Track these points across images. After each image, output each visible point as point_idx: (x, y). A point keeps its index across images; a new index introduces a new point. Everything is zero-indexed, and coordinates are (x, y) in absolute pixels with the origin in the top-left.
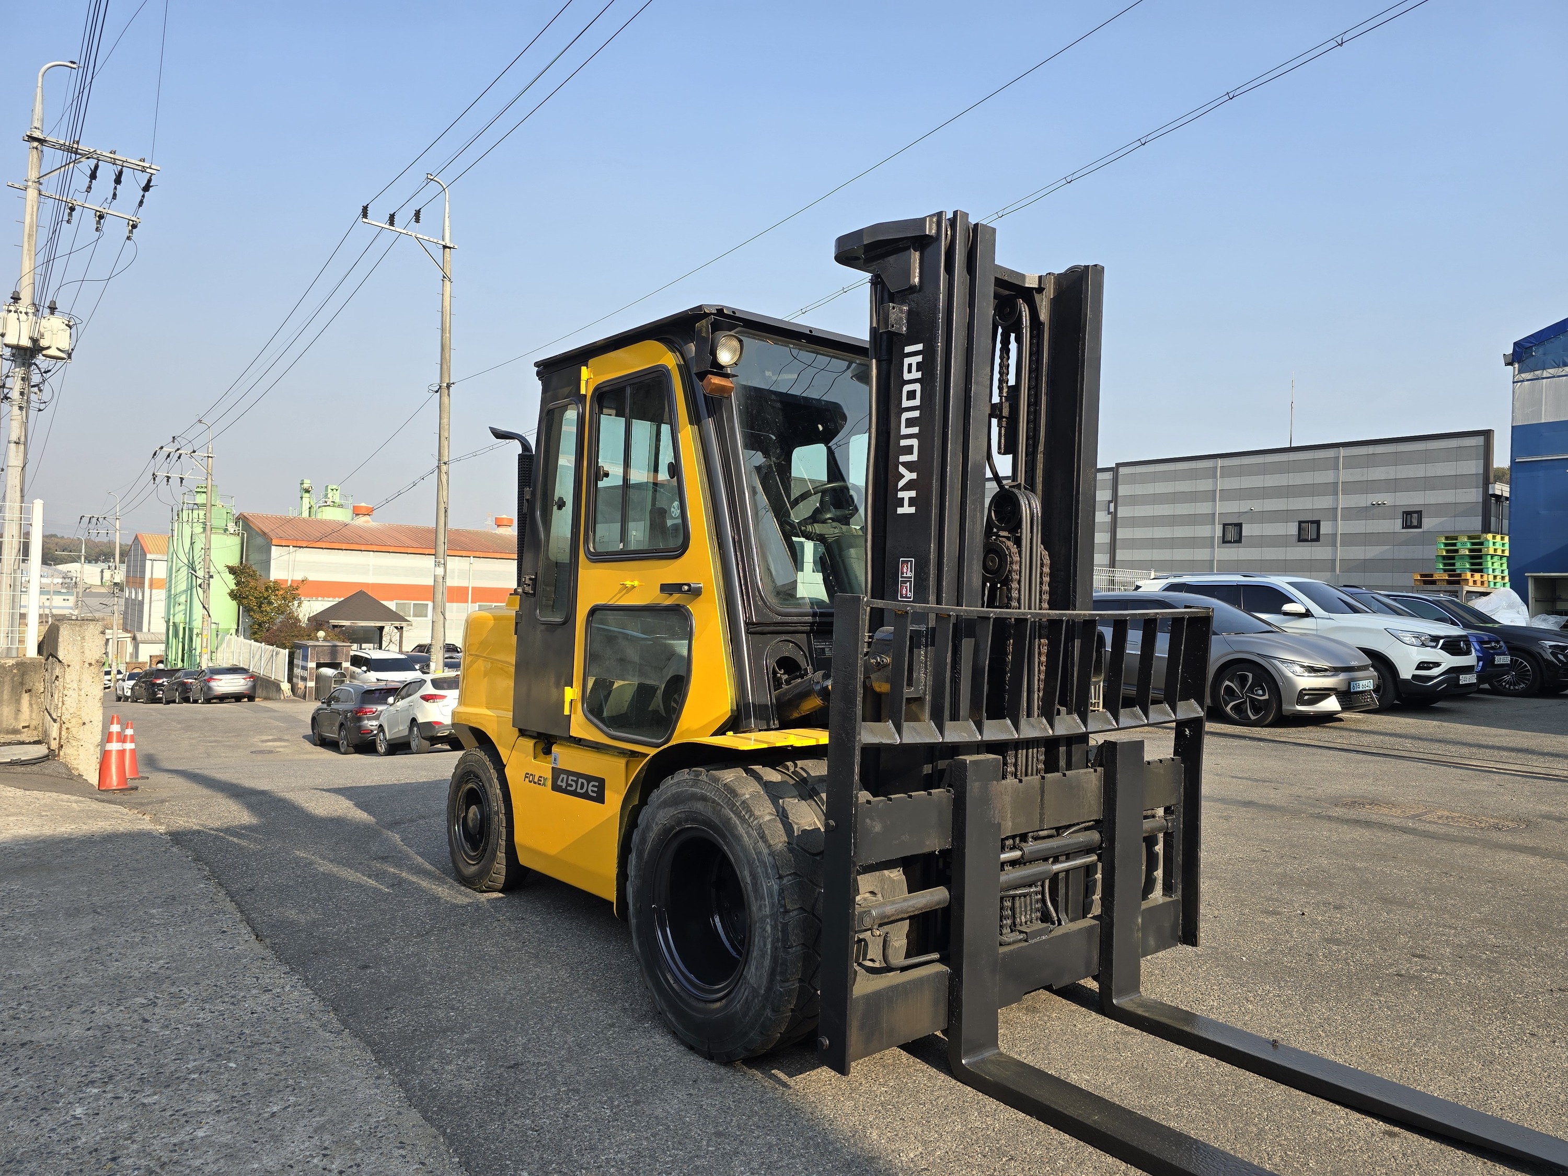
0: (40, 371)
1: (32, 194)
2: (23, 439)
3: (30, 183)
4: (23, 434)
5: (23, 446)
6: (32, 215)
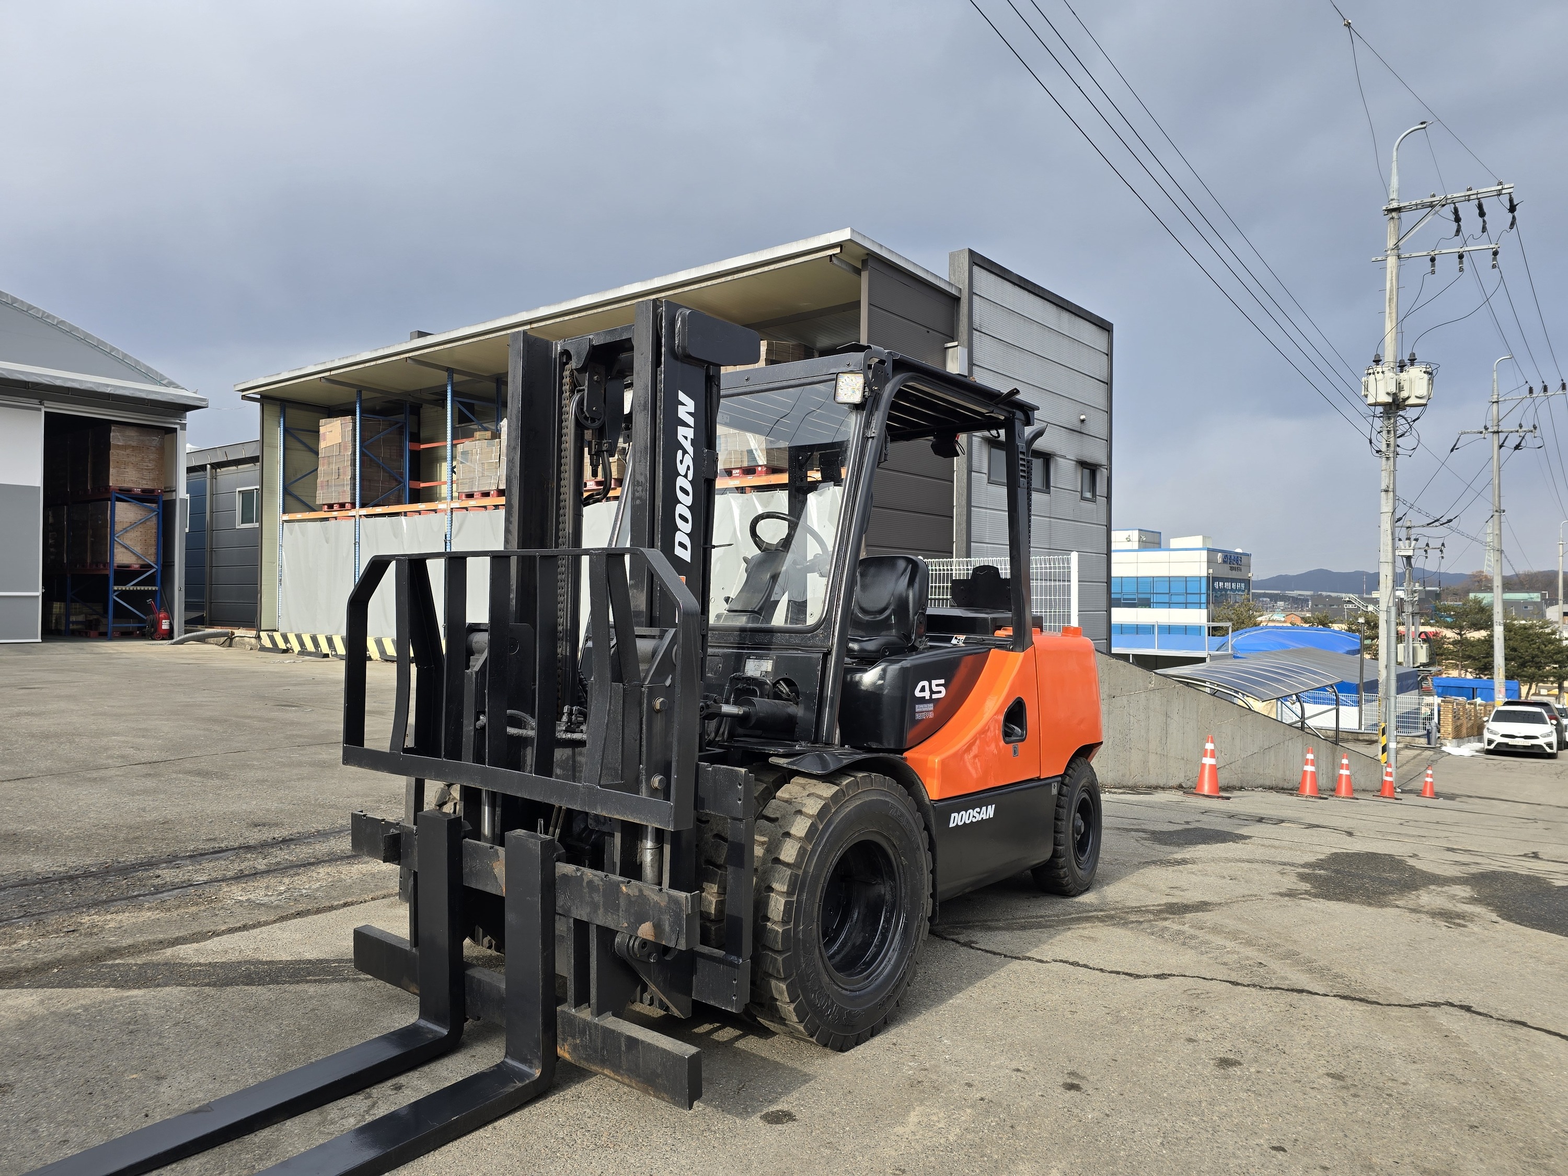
0: (1407, 421)
1: (1392, 261)
2: (1391, 486)
3: (1389, 252)
4: (1392, 482)
5: (1392, 493)
6: (1392, 280)
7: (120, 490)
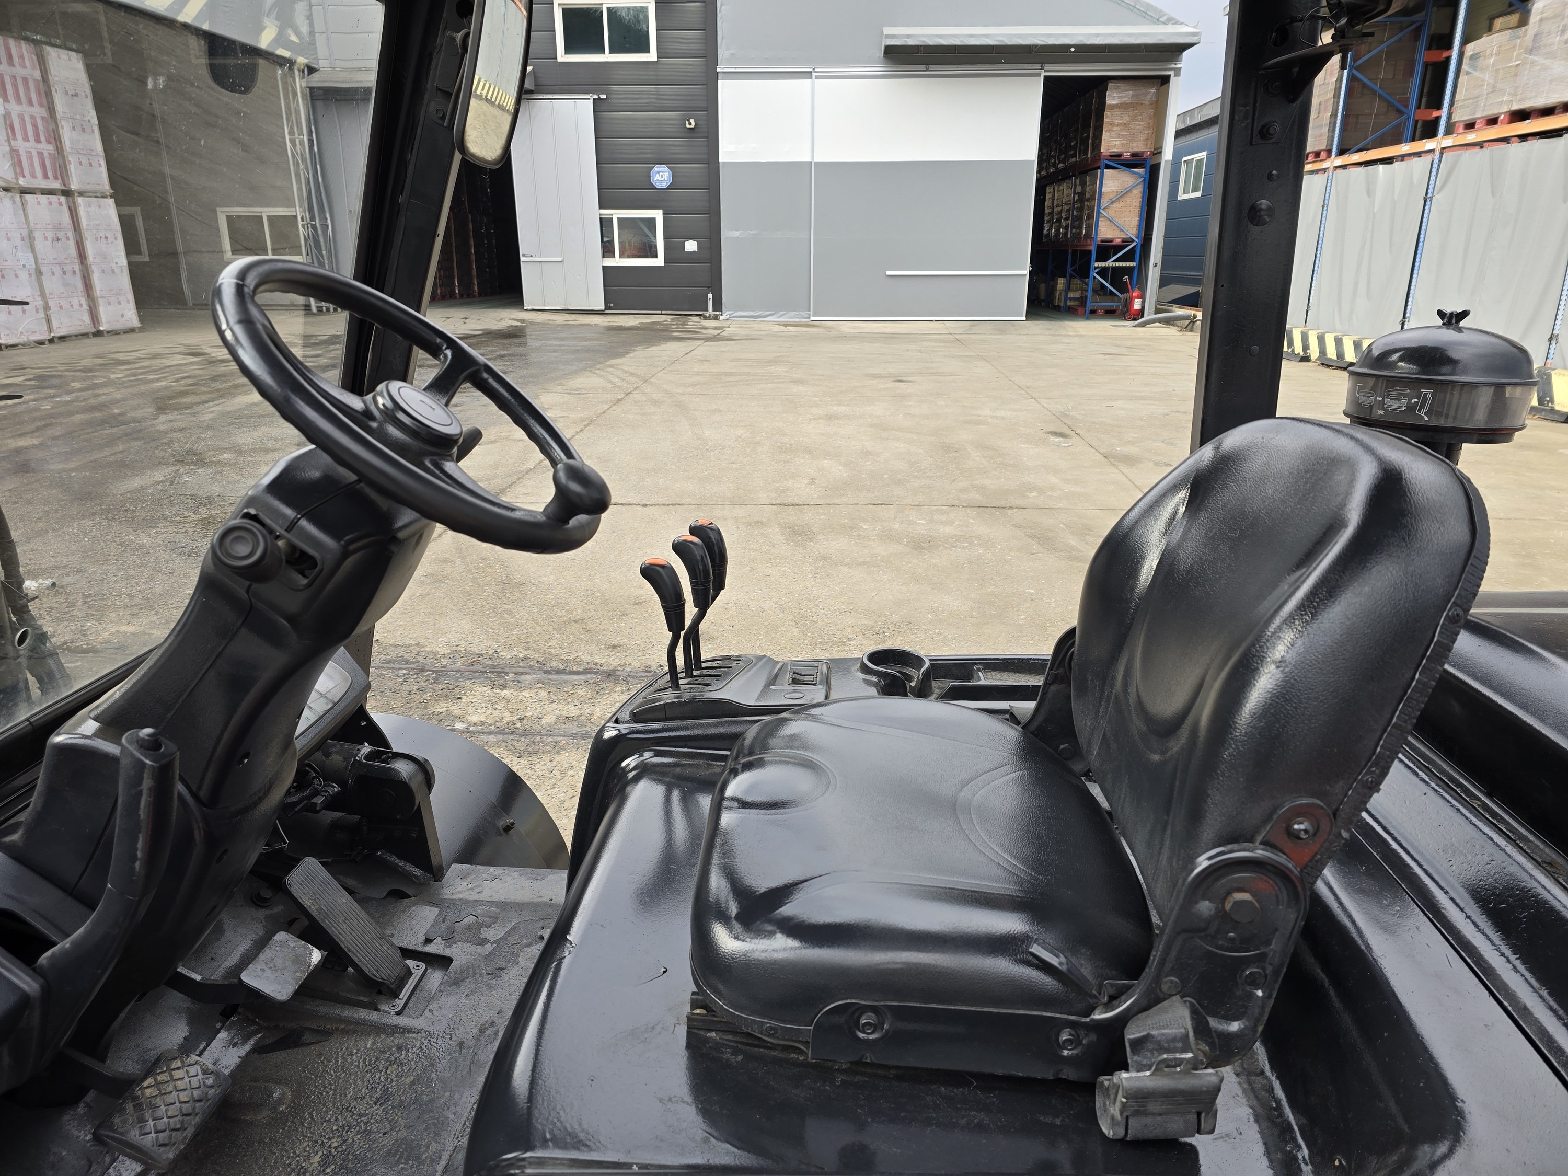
7: (1111, 156)
